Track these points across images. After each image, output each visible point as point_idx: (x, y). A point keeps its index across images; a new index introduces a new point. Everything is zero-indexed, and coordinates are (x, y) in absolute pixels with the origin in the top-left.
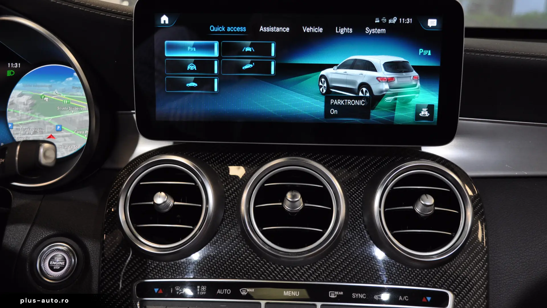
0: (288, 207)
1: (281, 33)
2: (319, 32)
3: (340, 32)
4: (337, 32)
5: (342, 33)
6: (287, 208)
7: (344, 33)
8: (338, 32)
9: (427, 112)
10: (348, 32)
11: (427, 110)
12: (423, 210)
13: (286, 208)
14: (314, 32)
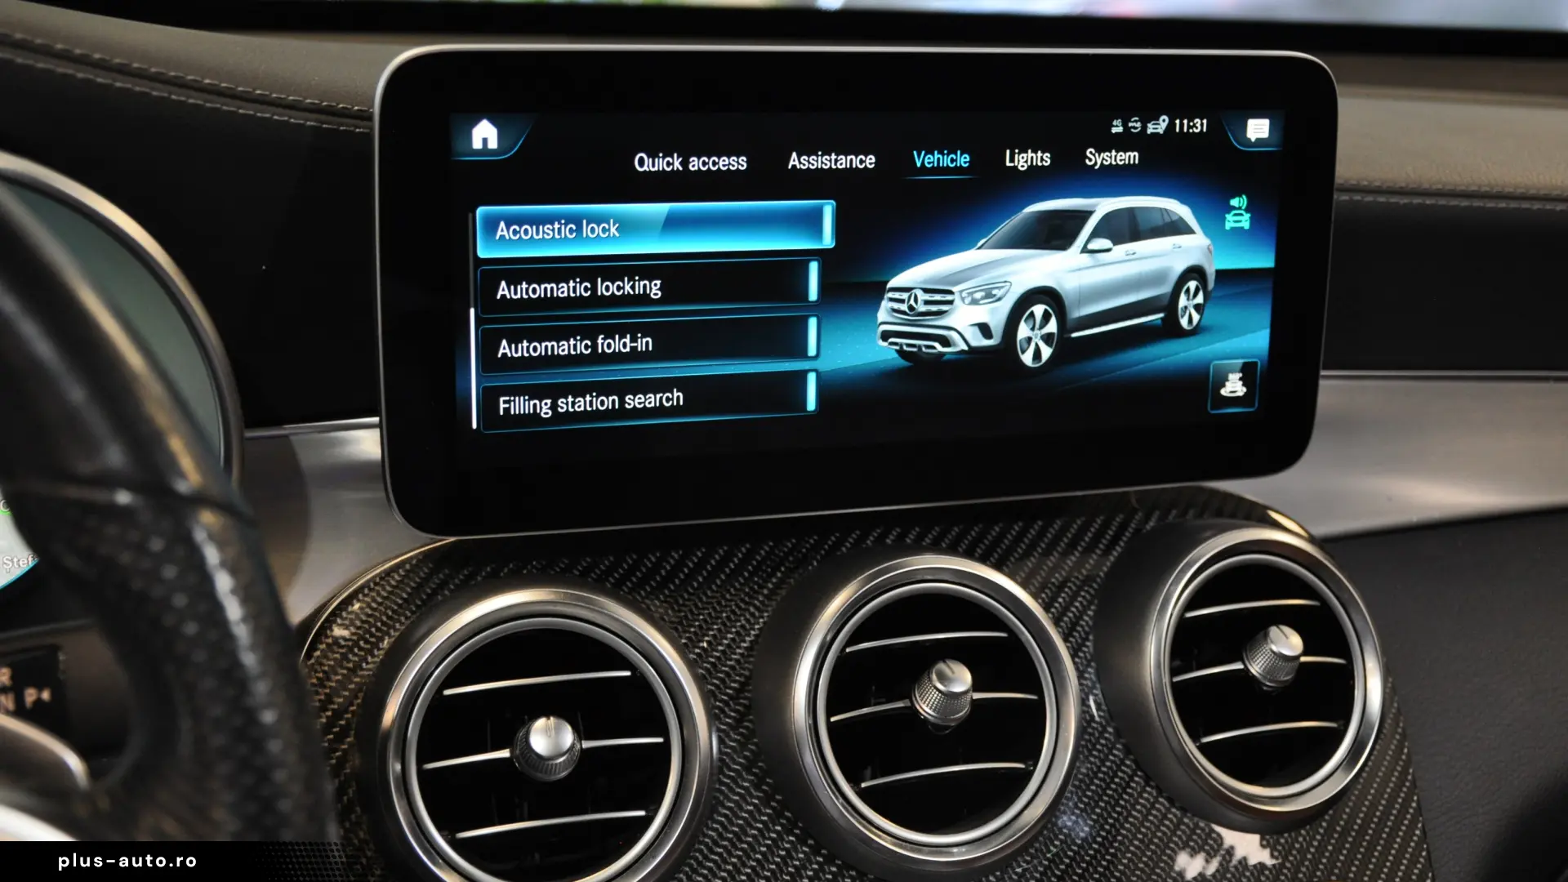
0: (931, 708)
1: (851, 171)
2: (958, 165)
3: (1016, 164)
4: (1008, 164)
5: (1023, 166)
6: (927, 710)
7: (1028, 166)
8: (1012, 165)
9: (1241, 383)
10: (1040, 164)
11: (1240, 379)
12: (1269, 671)
13: (921, 711)
14: (945, 165)
